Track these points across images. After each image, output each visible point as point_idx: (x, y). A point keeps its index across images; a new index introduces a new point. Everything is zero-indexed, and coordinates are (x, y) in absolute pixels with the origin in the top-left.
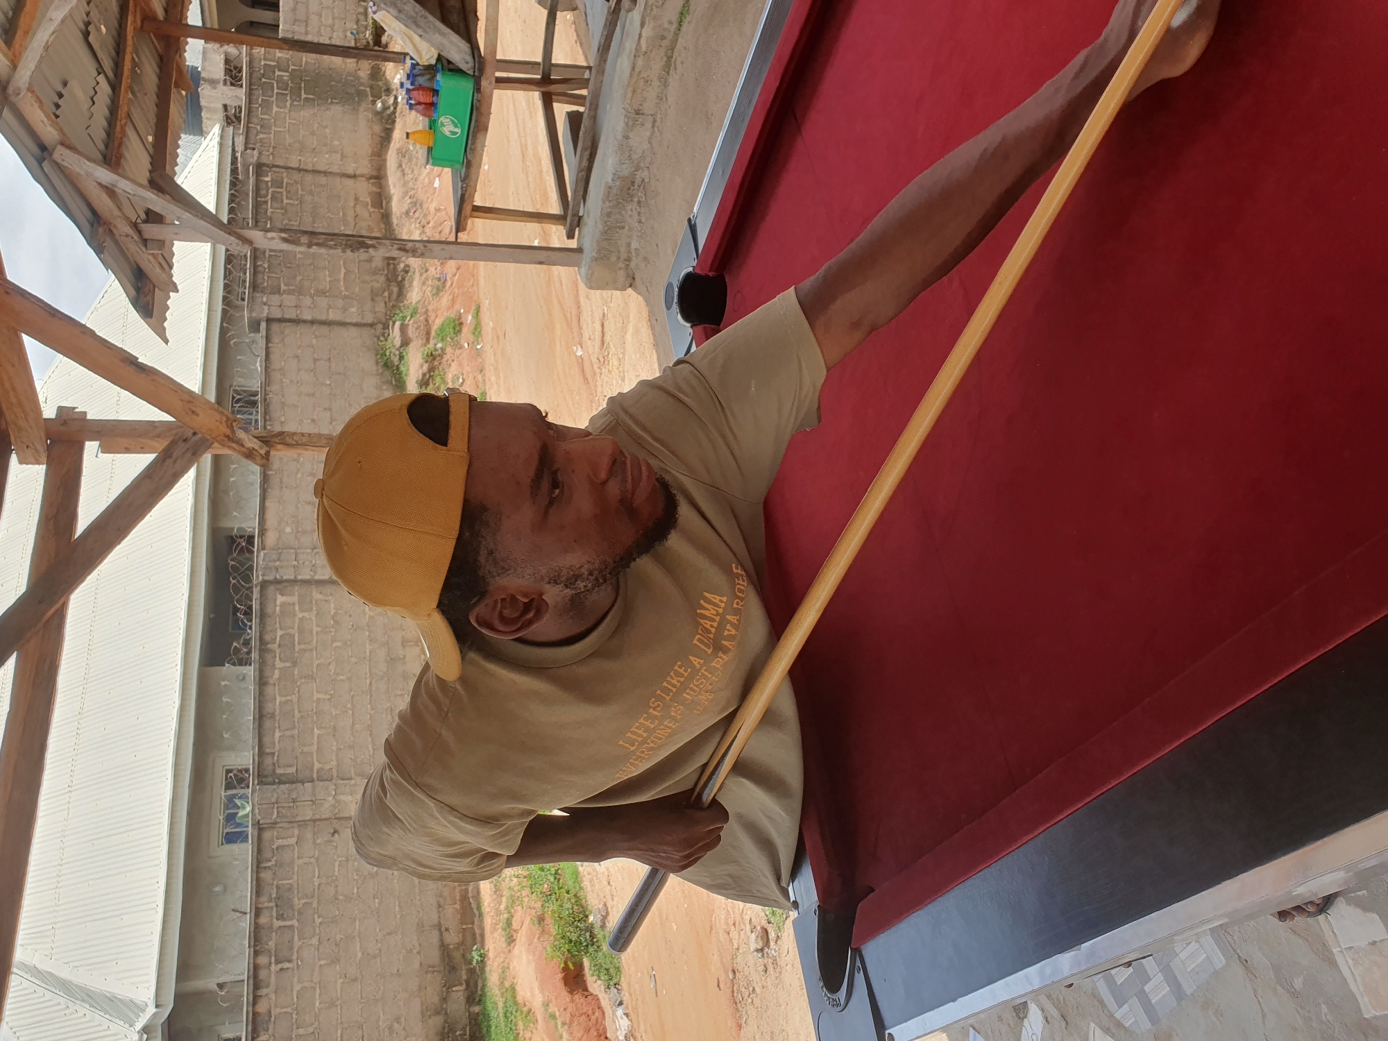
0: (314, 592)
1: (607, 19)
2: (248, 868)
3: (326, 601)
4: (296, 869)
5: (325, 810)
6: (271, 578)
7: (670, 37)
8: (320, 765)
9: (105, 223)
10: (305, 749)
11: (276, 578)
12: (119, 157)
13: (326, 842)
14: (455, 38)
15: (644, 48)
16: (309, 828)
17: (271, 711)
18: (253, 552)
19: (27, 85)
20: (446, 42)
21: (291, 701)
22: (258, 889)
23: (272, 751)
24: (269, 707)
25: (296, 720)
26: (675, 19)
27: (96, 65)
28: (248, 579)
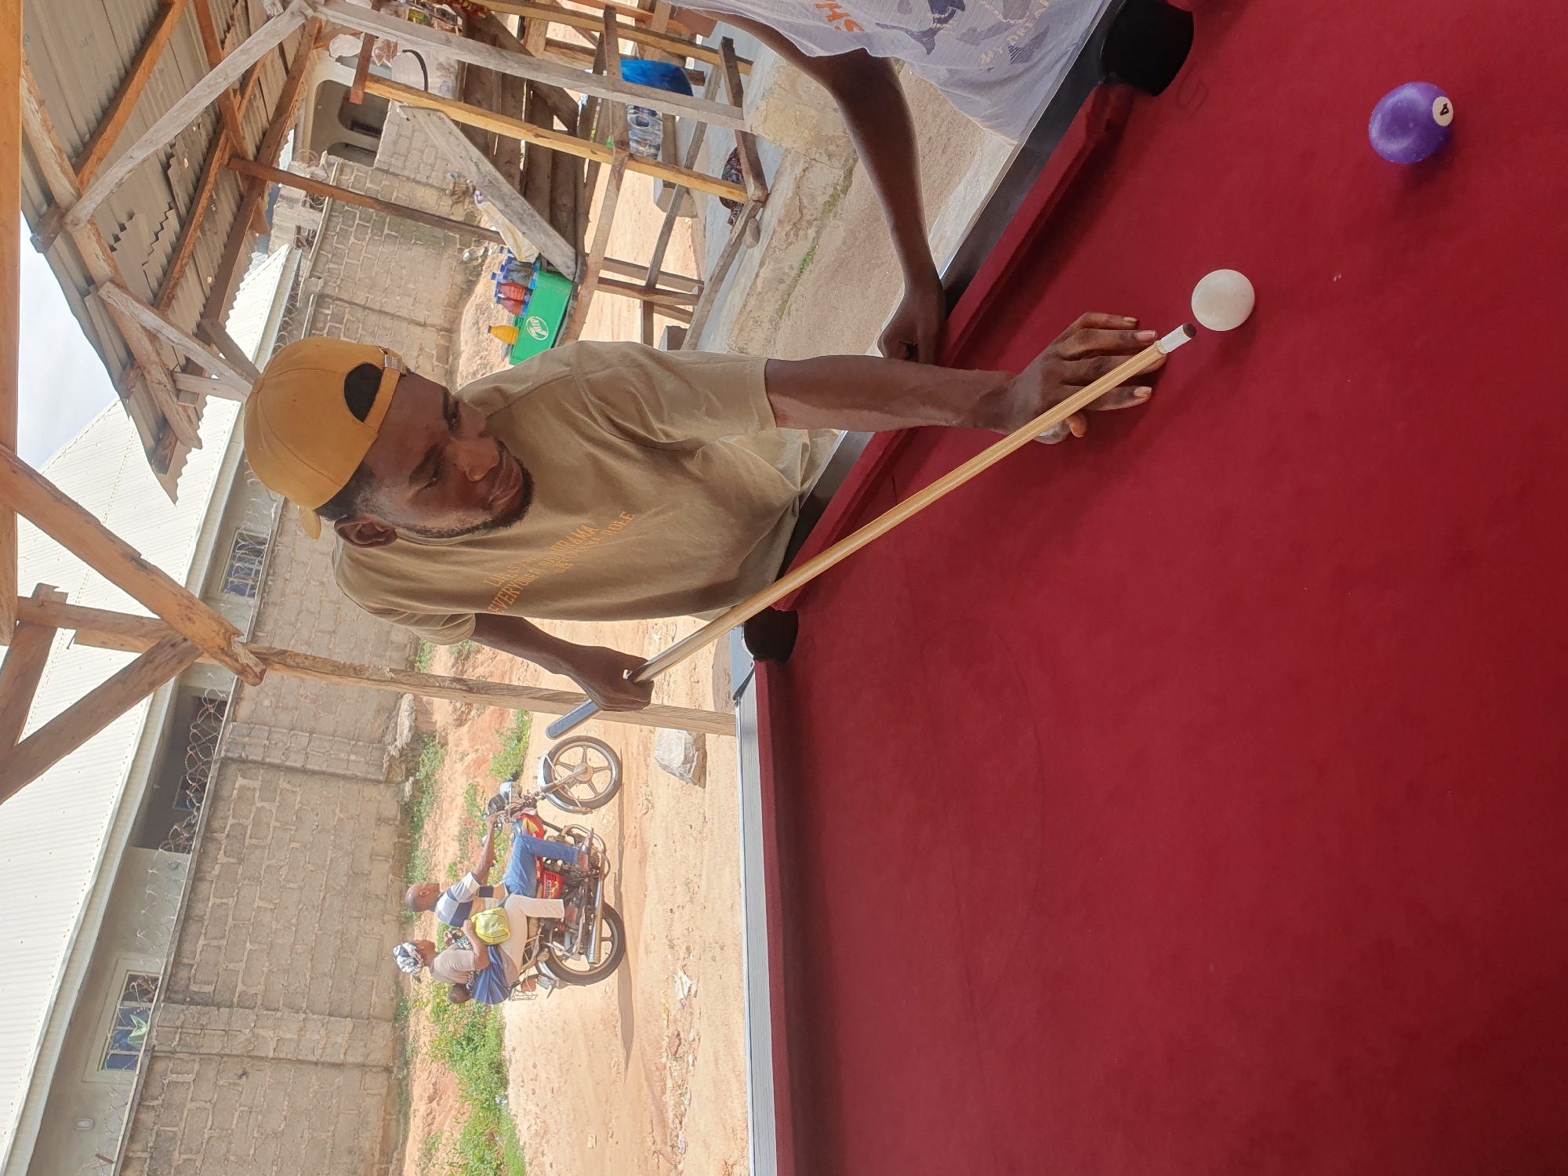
0: (281, 780)
1: (725, 251)
2: (126, 1104)
3: (292, 791)
4: (185, 1114)
5: (238, 1046)
6: (235, 755)
7: (788, 282)
8: (244, 988)
9: (139, 367)
10: (231, 966)
11: (241, 756)
12: (172, 297)
13: (230, 1084)
14: (560, 241)
15: (759, 289)
16: (214, 1065)
17: (201, 913)
18: (221, 721)
19: (89, 217)
20: (549, 243)
21: (227, 904)
22: (134, 1130)
23: (191, 962)
24: (199, 907)
25: (227, 929)
26: (797, 265)
27: (169, 199)
28: (208, 752)
